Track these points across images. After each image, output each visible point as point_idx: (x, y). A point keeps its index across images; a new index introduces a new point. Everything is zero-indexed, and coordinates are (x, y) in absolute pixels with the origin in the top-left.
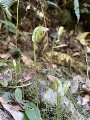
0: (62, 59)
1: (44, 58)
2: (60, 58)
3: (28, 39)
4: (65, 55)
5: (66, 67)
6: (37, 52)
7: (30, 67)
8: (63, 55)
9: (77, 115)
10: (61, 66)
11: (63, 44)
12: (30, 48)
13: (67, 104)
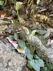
0: (42, 19)
1: (32, 18)
2: (41, 18)
3: (23, 7)
4: (44, 16)
5: (44, 23)
6: (27, 15)
7: (23, 24)
8: (43, 16)
9: (42, 46)
10: (41, 23)
11: (44, 9)
12: (24, 13)
13: (38, 41)
